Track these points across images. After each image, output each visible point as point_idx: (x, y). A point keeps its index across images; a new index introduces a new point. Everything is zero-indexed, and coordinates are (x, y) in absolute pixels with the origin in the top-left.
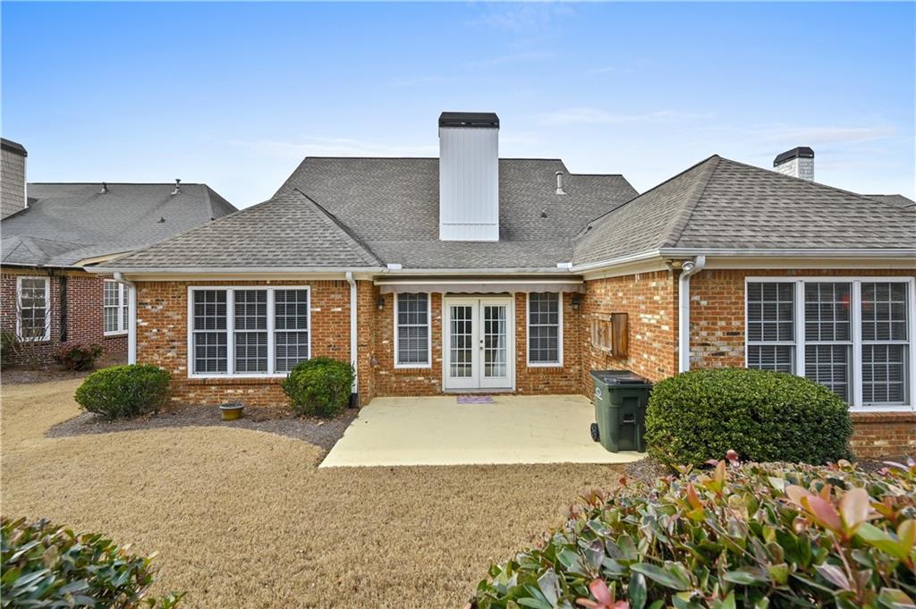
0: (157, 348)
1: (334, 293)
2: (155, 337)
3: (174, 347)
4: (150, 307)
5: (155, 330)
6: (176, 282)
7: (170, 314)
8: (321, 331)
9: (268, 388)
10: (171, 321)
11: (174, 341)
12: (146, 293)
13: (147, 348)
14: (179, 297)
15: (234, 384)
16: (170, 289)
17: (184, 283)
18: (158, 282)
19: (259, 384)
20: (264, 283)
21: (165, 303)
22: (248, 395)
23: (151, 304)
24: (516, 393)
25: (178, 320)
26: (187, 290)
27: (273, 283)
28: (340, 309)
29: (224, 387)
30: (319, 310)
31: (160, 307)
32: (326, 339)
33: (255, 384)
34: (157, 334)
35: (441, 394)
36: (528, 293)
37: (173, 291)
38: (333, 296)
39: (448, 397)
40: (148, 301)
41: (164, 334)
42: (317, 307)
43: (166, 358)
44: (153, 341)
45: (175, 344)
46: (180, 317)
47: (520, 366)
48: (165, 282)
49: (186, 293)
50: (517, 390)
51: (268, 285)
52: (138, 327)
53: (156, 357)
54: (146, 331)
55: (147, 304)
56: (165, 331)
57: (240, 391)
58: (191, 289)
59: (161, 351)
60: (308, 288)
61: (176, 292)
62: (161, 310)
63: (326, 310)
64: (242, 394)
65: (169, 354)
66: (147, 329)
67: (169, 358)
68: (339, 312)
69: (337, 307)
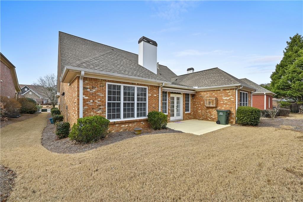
0: (93, 109)
1: (154, 90)
2: (92, 104)
3: (100, 109)
4: (89, 90)
5: (92, 101)
6: (102, 79)
7: (99, 94)
8: (151, 102)
9: (136, 123)
10: (99, 97)
11: (100, 106)
12: (87, 83)
13: (87, 109)
14: (103, 86)
15: (125, 123)
16: (99, 83)
17: (105, 81)
18: (93, 78)
19: (133, 122)
20: (135, 84)
21: (96, 88)
22: (129, 126)
23: (89, 88)
24: (183, 120)
25: (102, 97)
26: (106, 84)
27: (138, 84)
28: (156, 95)
29: (121, 124)
30: (150, 95)
31: (94, 90)
32: (152, 105)
33: (131, 122)
34: (93, 103)
35: (170, 122)
36: (190, 94)
37: (100, 83)
38: (154, 91)
39: (171, 123)
40: (88, 87)
41: (96, 103)
42: (150, 94)
43: (96, 114)
44: (90, 106)
45: (101, 107)
46: (103, 95)
47: (184, 113)
48: (97, 79)
49: (106, 85)
50: (183, 119)
51: (136, 85)
52: (84, 99)
53: (92, 113)
54: (87, 101)
55: (87, 88)
56: (96, 101)
57: (127, 125)
58: (107, 83)
59: (95, 110)
60: (147, 87)
61: (101, 84)
62: (95, 92)
63: (152, 95)
64: (127, 127)
65: (99, 112)
66: (87, 100)
67: (98, 114)
68: (155, 96)
69: (155, 94)
